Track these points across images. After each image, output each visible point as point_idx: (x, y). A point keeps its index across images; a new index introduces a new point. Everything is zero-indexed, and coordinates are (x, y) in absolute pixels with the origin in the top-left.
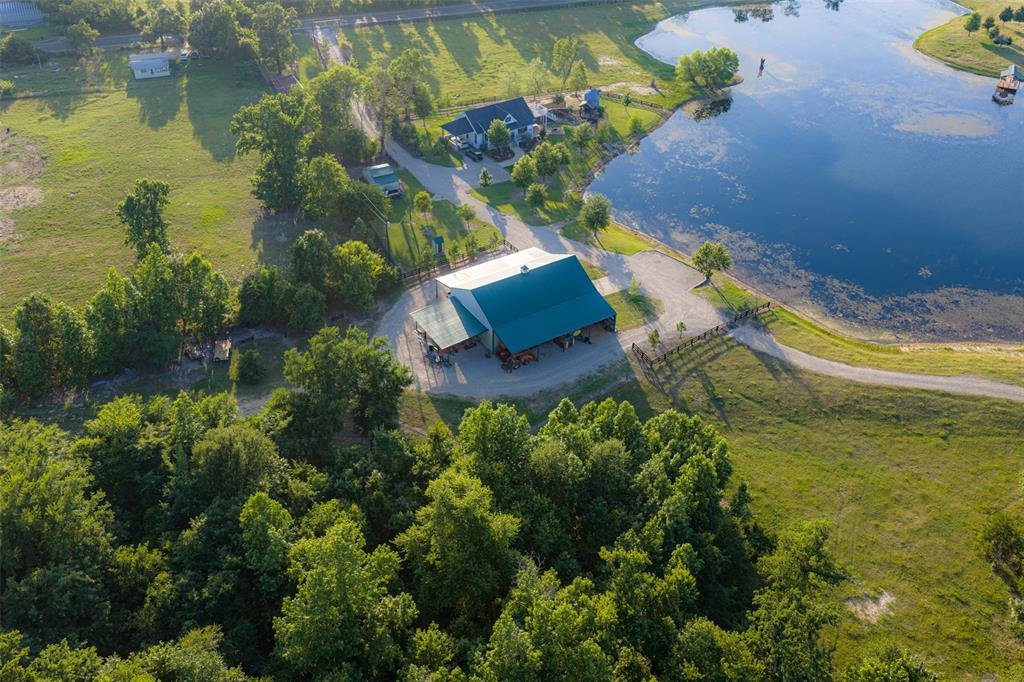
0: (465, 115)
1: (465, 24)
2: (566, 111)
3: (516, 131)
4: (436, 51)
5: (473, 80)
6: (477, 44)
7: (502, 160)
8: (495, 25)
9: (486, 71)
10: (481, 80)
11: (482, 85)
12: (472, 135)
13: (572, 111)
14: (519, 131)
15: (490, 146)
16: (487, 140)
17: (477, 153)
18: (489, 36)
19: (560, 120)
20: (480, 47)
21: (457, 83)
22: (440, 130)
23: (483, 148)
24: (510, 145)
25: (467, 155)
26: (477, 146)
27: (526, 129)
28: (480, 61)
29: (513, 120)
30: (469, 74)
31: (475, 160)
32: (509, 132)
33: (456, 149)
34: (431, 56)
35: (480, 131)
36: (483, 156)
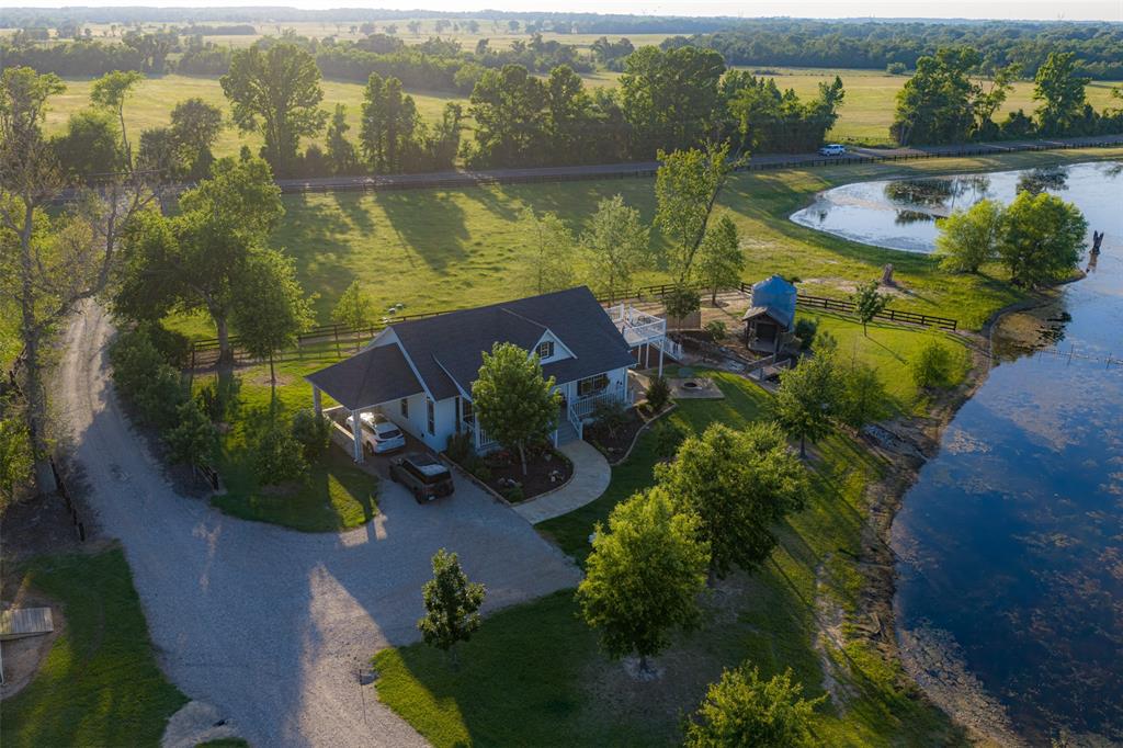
0: (393, 338)
1: (442, 194)
2: (706, 336)
3: (571, 388)
4: (366, 227)
5: (447, 274)
6: (462, 220)
7: (527, 495)
8: (501, 196)
9: (482, 260)
10: (464, 276)
11: (469, 285)
12: (419, 403)
13: (721, 336)
14: (582, 389)
15: (480, 443)
16: (469, 419)
17: (431, 470)
18: (490, 209)
19: (695, 358)
20: (466, 224)
21: (404, 281)
22: (309, 390)
23: (458, 449)
24: (555, 436)
25: (395, 478)
26: (436, 442)
27: (604, 382)
28: (466, 245)
29: (561, 353)
30: (438, 266)
31: (421, 499)
32: (553, 389)
33: (358, 455)
34: (354, 237)
35: (444, 390)
36: (457, 480)
